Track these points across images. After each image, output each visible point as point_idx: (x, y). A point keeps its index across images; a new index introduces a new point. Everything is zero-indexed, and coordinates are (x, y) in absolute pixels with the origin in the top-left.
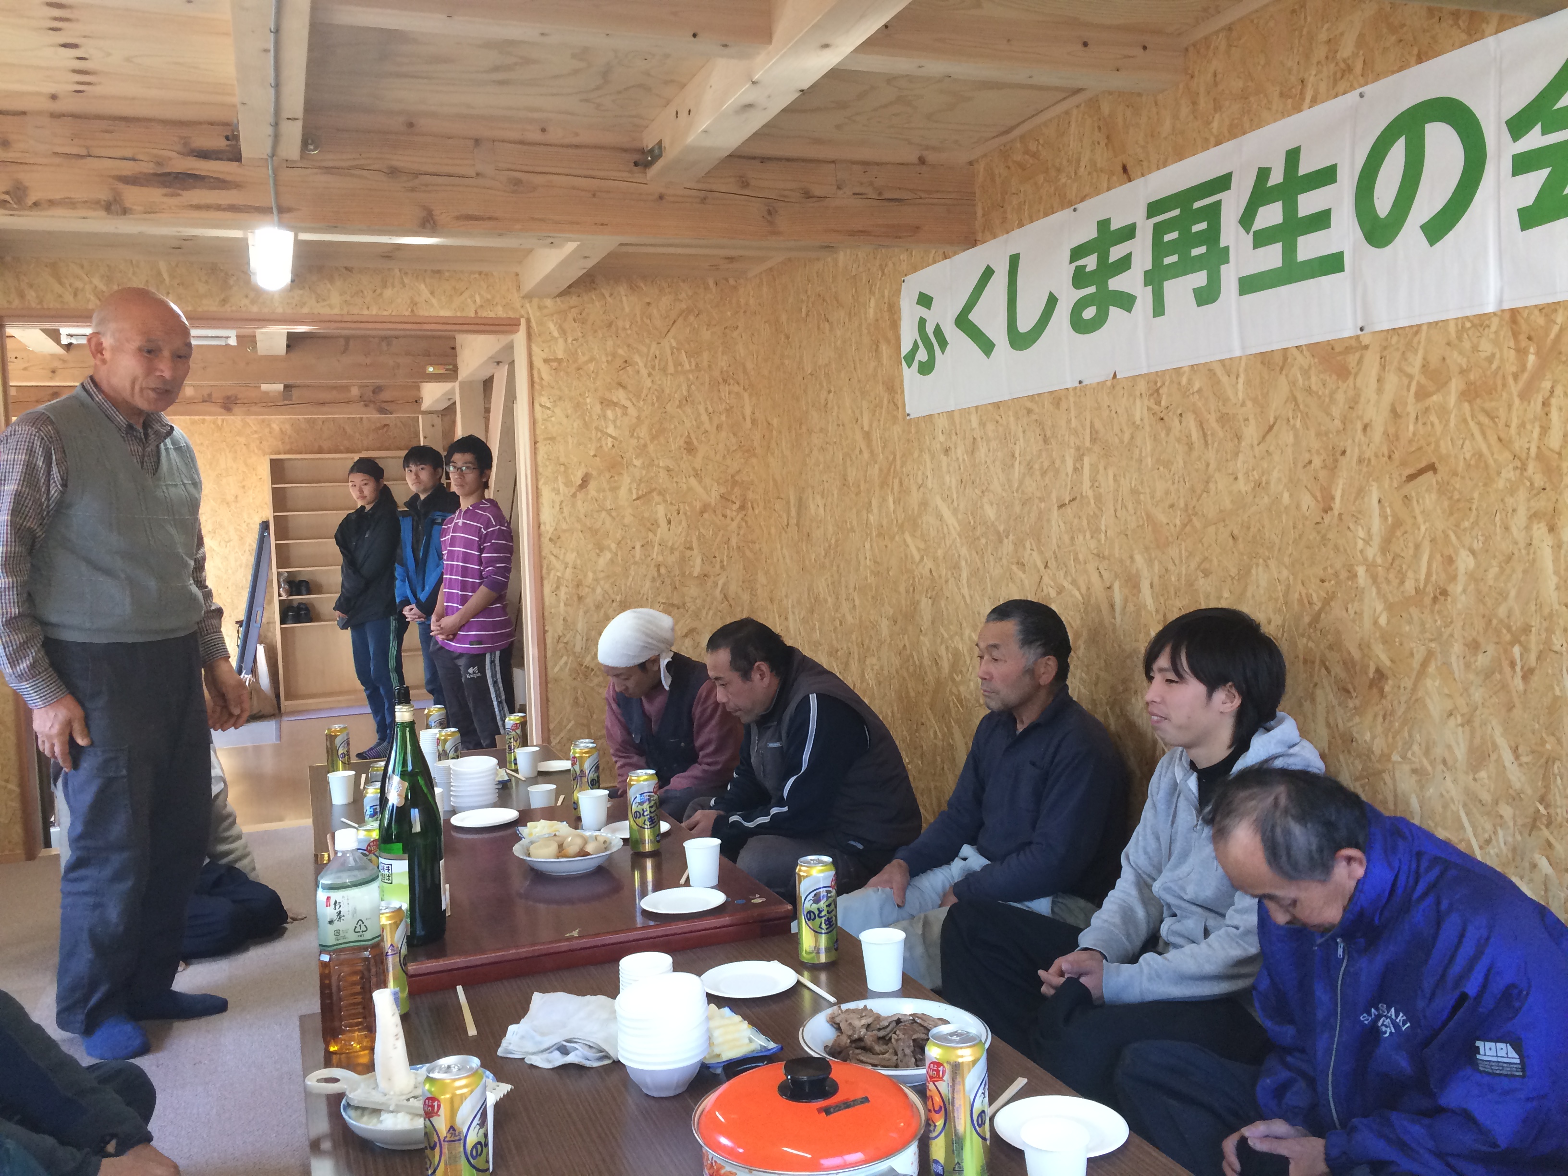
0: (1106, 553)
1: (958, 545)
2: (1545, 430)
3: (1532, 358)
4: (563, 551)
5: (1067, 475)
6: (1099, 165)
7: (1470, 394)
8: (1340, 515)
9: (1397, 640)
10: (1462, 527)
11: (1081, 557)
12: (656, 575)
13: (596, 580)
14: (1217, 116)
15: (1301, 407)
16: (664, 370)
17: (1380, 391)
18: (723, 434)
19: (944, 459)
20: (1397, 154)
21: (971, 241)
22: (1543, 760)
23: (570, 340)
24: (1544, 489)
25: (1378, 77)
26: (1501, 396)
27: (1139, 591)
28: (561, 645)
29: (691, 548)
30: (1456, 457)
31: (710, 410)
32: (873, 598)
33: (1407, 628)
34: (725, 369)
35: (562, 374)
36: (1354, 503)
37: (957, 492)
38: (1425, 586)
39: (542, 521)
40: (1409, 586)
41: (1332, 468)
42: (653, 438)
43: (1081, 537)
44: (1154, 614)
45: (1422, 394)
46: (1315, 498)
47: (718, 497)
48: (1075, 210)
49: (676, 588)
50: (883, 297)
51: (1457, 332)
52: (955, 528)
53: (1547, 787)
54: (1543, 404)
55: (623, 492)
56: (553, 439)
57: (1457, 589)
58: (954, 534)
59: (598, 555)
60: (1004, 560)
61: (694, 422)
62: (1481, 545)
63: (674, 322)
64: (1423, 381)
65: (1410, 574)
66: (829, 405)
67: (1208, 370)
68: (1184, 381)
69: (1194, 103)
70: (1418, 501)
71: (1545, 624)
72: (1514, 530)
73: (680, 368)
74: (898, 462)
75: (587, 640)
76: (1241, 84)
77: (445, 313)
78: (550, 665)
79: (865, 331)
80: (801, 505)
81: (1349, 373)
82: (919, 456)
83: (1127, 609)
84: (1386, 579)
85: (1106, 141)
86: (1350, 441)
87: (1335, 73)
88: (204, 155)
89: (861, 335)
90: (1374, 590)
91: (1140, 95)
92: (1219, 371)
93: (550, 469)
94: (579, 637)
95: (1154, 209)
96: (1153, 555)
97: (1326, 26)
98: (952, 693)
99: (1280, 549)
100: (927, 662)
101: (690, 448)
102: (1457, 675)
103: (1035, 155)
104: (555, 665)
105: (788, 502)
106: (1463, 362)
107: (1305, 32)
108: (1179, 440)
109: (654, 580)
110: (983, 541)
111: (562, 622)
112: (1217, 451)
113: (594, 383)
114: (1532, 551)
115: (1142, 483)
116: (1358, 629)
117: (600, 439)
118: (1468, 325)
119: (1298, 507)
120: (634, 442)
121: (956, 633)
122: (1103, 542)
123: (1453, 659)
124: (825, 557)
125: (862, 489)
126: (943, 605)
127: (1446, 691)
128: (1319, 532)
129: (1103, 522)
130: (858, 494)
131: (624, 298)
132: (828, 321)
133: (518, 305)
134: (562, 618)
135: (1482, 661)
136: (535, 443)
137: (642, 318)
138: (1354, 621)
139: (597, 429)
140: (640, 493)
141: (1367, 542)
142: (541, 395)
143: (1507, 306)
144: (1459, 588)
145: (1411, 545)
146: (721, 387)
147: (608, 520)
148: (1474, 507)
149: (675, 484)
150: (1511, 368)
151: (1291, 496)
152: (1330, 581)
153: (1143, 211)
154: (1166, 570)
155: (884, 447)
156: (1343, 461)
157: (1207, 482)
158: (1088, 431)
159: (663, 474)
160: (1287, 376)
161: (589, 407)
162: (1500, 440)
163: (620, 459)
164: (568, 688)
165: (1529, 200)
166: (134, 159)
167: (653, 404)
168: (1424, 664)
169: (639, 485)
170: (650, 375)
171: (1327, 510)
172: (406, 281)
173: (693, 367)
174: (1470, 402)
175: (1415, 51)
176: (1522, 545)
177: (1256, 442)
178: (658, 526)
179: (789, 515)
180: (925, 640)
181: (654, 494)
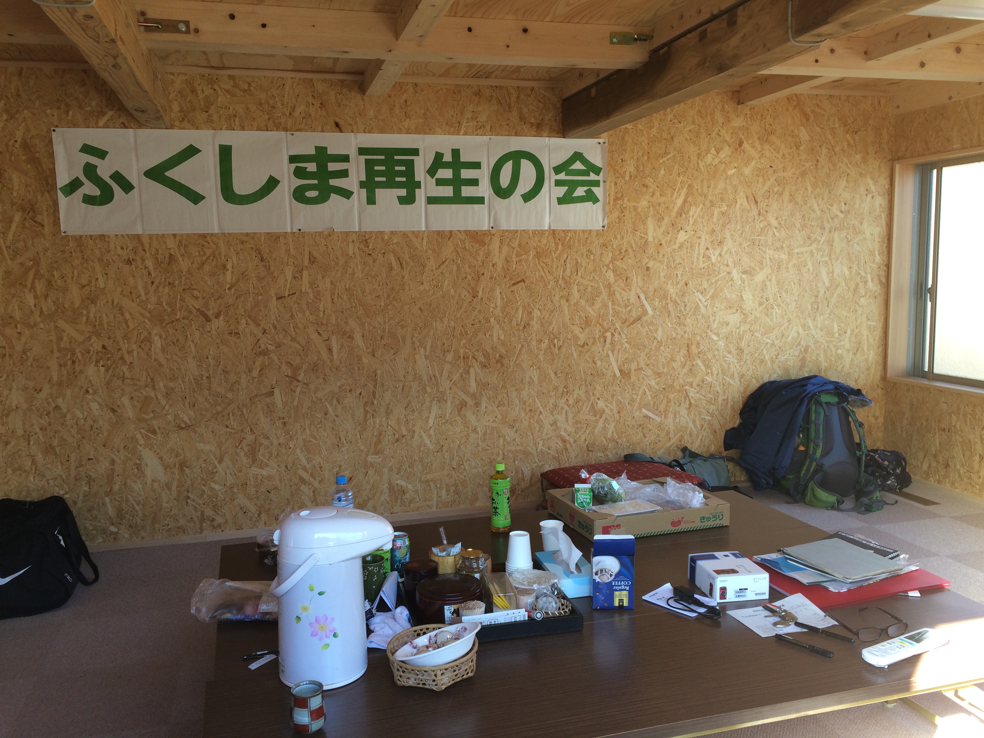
0: (325, 322)
1: (148, 326)
2: (565, 270)
3: (560, 247)
5: (286, 280)
6: (313, 116)
7: (538, 255)
8: (481, 298)
9: (508, 343)
10: (535, 301)
11: (301, 325)
14: (407, 120)
15: (460, 255)
17: (500, 252)
19: (126, 268)
20: (509, 167)
24: (565, 288)
26: (549, 258)
27: (354, 339)
30: (532, 277)
33: (513, 339)
36: (488, 294)
37: (147, 290)
38: (521, 322)
40: (514, 323)
41: (477, 280)
43: (300, 314)
45: (518, 255)
46: (469, 292)
48: (292, 134)
51: (533, 234)
52: (141, 314)
54: (564, 261)
57: (533, 323)
62: (542, 307)
64: (519, 250)
65: (514, 319)
67: (405, 235)
68: (386, 238)
69: (391, 109)
70: (517, 293)
71: (565, 331)
72: (555, 302)
74: (44, 268)
76: (423, 111)
81: (485, 244)
82: (82, 264)
84: (503, 321)
85: (319, 105)
86: (486, 270)
87: (477, 126)
90: (498, 326)
92: (410, 235)
95: (363, 151)
96: (364, 321)
97: (471, 106)
98: (140, 428)
99: (449, 314)
103: (245, 91)
106: (535, 245)
107: (460, 103)
108: (382, 265)
110: (185, 322)
112: (410, 272)
114: (561, 308)
115: (355, 285)
116: (490, 341)
118: (537, 233)
119: (459, 296)
123: (532, 347)
127: (530, 358)
128: (470, 306)
129: (321, 306)
141: (495, 308)
143: (552, 228)
145: (514, 309)
148: (540, 294)
150: (552, 249)
151: (455, 291)
152: (476, 324)
153: (354, 151)
154: (374, 327)
156: (482, 278)
157: (403, 285)
158: (307, 257)
160: (452, 242)
162: (549, 272)
165: (561, 195)
168: (521, 350)
171: (475, 296)
174: (538, 258)
176: (557, 306)
177: (434, 268)
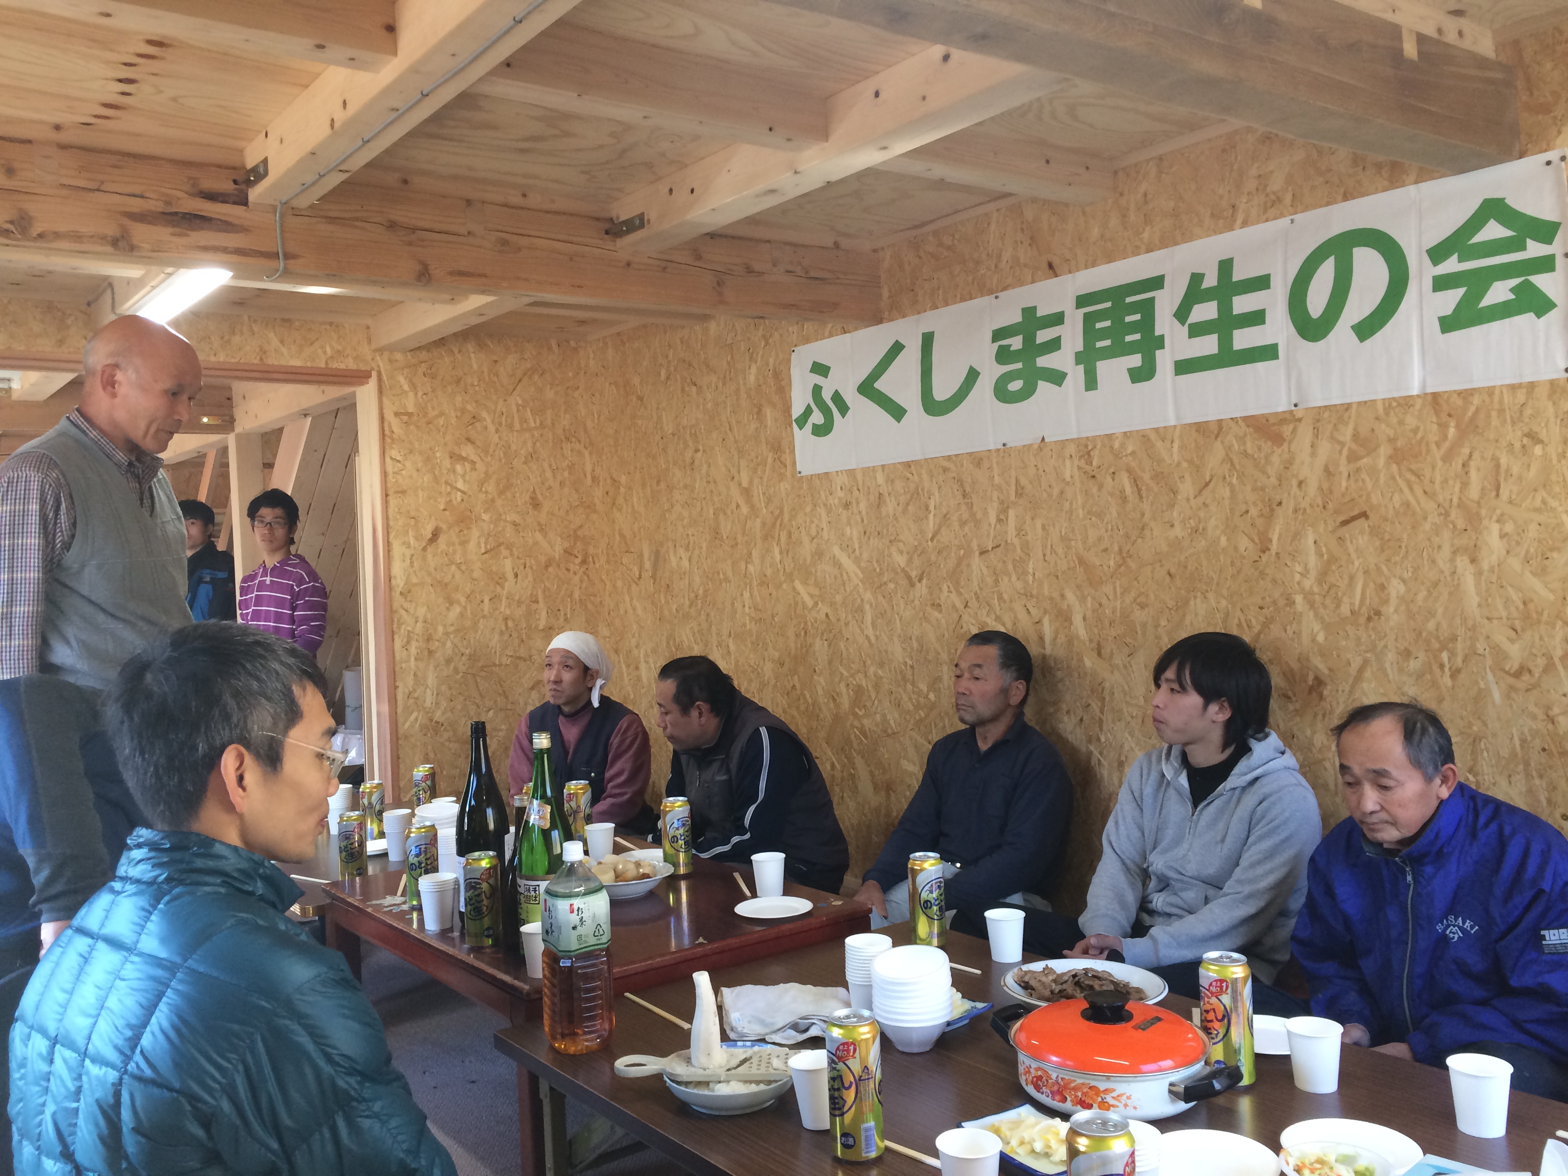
0: (1035, 592)
1: (861, 590)
2: (1465, 485)
3: (1452, 431)
4: (414, 604)
5: (990, 525)
6: (1022, 261)
7: (1397, 457)
8: (1277, 554)
9: (1334, 653)
10: (1393, 561)
11: (1006, 597)
12: (504, 628)
13: (447, 634)
14: (1148, 229)
15: (1237, 467)
16: (511, 427)
17: (1313, 454)
18: (566, 490)
19: (844, 514)
20: (1326, 272)
21: (877, 319)
22: (1471, 739)
23: (420, 394)
24: (1466, 530)
25: (1306, 209)
26: (1426, 459)
27: (1071, 624)
28: (411, 701)
29: (537, 602)
30: (1386, 506)
31: (554, 467)
32: (752, 643)
33: (1344, 643)
34: (567, 427)
35: (412, 427)
36: (1291, 544)
37: (860, 542)
38: (1360, 607)
39: (392, 574)
40: (1345, 610)
41: (1269, 516)
42: (501, 493)
43: (1006, 579)
44: (1088, 643)
45: (1353, 457)
46: (1253, 541)
47: (562, 552)
48: (997, 297)
49: (523, 641)
50: (767, 364)
51: (1385, 409)
52: (856, 575)
53: (1475, 760)
54: (1463, 465)
55: (472, 546)
56: (403, 492)
57: (1389, 609)
58: (856, 581)
59: (448, 609)
60: (917, 602)
61: (539, 479)
62: (1410, 574)
63: (520, 381)
64: (1354, 446)
65: (1346, 599)
66: (697, 463)
67: (1144, 437)
68: (1116, 445)
69: (1124, 216)
70: (1351, 542)
71: (1469, 634)
72: (1440, 563)
73: (525, 426)
74: (786, 517)
75: (437, 694)
76: (1172, 204)
77: (296, 362)
78: (401, 720)
79: (743, 395)
80: (657, 558)
81: (1284, 440)
82: (812, 511)
83: (1058, 640)
84: (1323, 604)
85: (1029, 241)
86: (1286, 495)
87: (1266, 203)
88: (211, 197)
89: (738, 399)
90: (1311, 614)
91: (1067, 205)
92: (1153, 436)
93: (400, 523)
94: (429, 692)
95: (1082, 301)
96: (1086, 593)
97: (1256, 165)
98: (853, 727)
99: (1218, 584)
100: (822, 700)
101: (536, 505)
102: (1391, 677)
103: (949, 248)
104: (406, 721)
105: (641, 556)
106: (1391, 433)
107: (1235, 167)
108: (1112, 495)
109: (502, 633)
110: (892, 586)
111: (412, 677)
112: (1152, 504)
113: (444, 438)
114: (1456, 578)
115: (1073, 530)
116: (1296, 645)
117: (449, 493)
118: (1394, 404)
119: (1236, 548)
120: (482, 496)
121: (859, 671)
122: (1031, 582)
123: (1387, 665)
124: (690, 606)
125: (739, 541)
126: (842, 647)
127: (1382, 691)
128: (1256, 569)
129: (1031, 565)
130: (734, 546)
131: (472, 355)
132: (695, 385)
133: (369, 358)
134: (412, 673)
135: (1414, 665)
136: (387, 495)
137: (489, 375)
138: (1293, 639)
139: (446, 483)
140: (488, 547)
141: (1304, 574)
142: (391, 448)
143: (1429, 390)
144: (1392, 609)
145: (1346, 577)
146: (564, 445)
147: (458, 575)
148: (1403, 545)
149: (521, 539)
150: (1433, 437)
151: (1228, 540)
152: (1268, 608)
153: (1071, 303)
154: (1100, 605)
155: (769, 501)
156: (1279, 511)
157: (1143, 529)
158: (1013, 487)
159: (509, 529)
160: (1222, 442)
161: (439, 461)
162: (1425, 492)
163: (469, 513)
164: (419, 744)
165: (1448, 311)
166: (142, 197)
167: (500, 460)
168: (1361, 671)
169: (487, 539)
170: (497, 431)
171: (1265, 550)
172: (256, 328)
173: (538, 424)
174: (1398, 464)
175: (1342, 190)
176: (1447, 573)
177: (1192, 497)
178: (506, 580)
179: (641, 568)
180: (821, 681)
181: (502, 547)
